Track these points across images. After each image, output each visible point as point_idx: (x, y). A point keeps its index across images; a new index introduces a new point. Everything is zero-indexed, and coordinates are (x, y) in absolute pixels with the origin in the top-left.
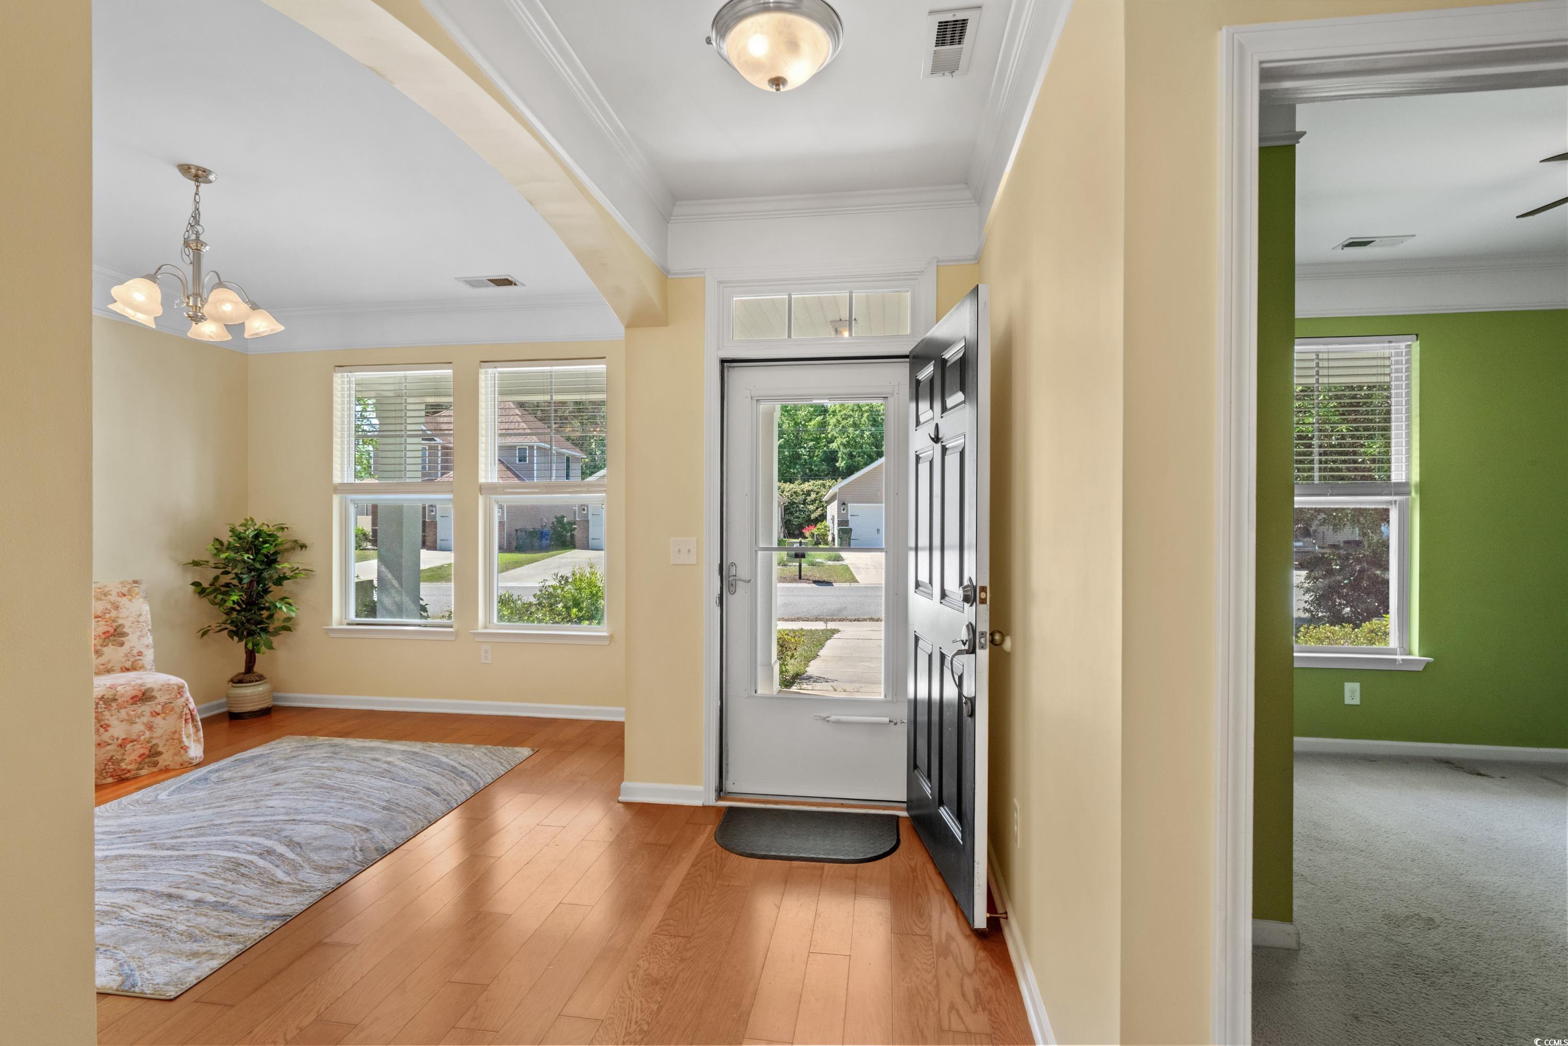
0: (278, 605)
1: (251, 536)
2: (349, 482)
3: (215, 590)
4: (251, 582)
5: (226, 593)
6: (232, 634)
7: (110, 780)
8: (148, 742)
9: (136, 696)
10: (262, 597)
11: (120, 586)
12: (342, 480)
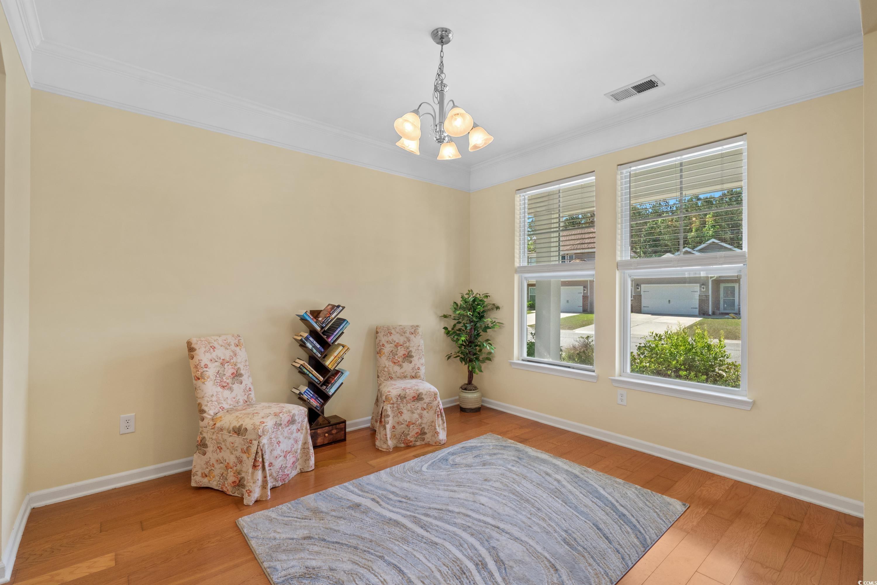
0: (485, 345)
1: (471, 301)
2: (524, 265)
3: (454, 332)
4: (471, 329)
5: (459, 335)
6: (462, 359)
7: (403, 445)
8: (420, 425)
9: (415, 397)
10: (477, 339)
11: (411, 328)
12: (520, 265)
